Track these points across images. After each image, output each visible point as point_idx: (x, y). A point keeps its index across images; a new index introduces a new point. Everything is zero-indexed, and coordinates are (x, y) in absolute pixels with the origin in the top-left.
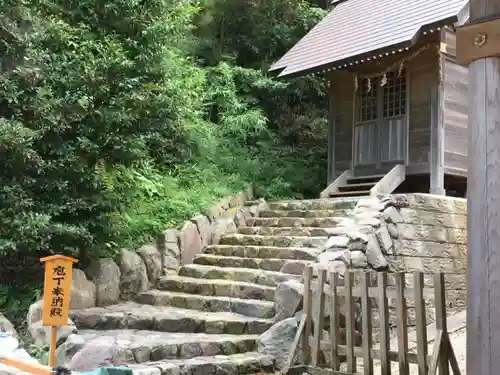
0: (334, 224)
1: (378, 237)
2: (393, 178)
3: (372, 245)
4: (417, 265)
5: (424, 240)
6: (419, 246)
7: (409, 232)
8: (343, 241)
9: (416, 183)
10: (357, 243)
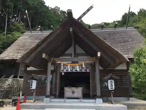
0: (6, 82)
1: (11, 84)
2: (12, 76)
3: (11, 85)
4: (16, 87)
5: (17, 84)
6: (16, 85)
7: (15, 83)
8: (7, 84)
9: (15, 77)
10: (9, 85)
